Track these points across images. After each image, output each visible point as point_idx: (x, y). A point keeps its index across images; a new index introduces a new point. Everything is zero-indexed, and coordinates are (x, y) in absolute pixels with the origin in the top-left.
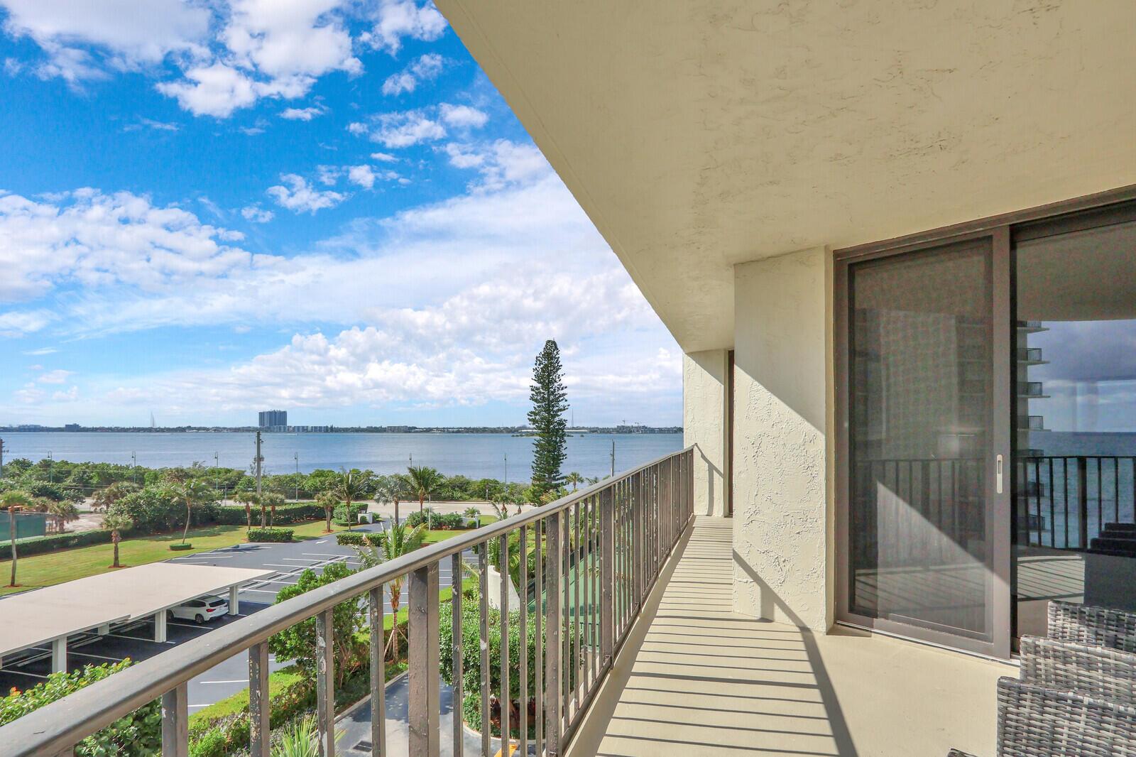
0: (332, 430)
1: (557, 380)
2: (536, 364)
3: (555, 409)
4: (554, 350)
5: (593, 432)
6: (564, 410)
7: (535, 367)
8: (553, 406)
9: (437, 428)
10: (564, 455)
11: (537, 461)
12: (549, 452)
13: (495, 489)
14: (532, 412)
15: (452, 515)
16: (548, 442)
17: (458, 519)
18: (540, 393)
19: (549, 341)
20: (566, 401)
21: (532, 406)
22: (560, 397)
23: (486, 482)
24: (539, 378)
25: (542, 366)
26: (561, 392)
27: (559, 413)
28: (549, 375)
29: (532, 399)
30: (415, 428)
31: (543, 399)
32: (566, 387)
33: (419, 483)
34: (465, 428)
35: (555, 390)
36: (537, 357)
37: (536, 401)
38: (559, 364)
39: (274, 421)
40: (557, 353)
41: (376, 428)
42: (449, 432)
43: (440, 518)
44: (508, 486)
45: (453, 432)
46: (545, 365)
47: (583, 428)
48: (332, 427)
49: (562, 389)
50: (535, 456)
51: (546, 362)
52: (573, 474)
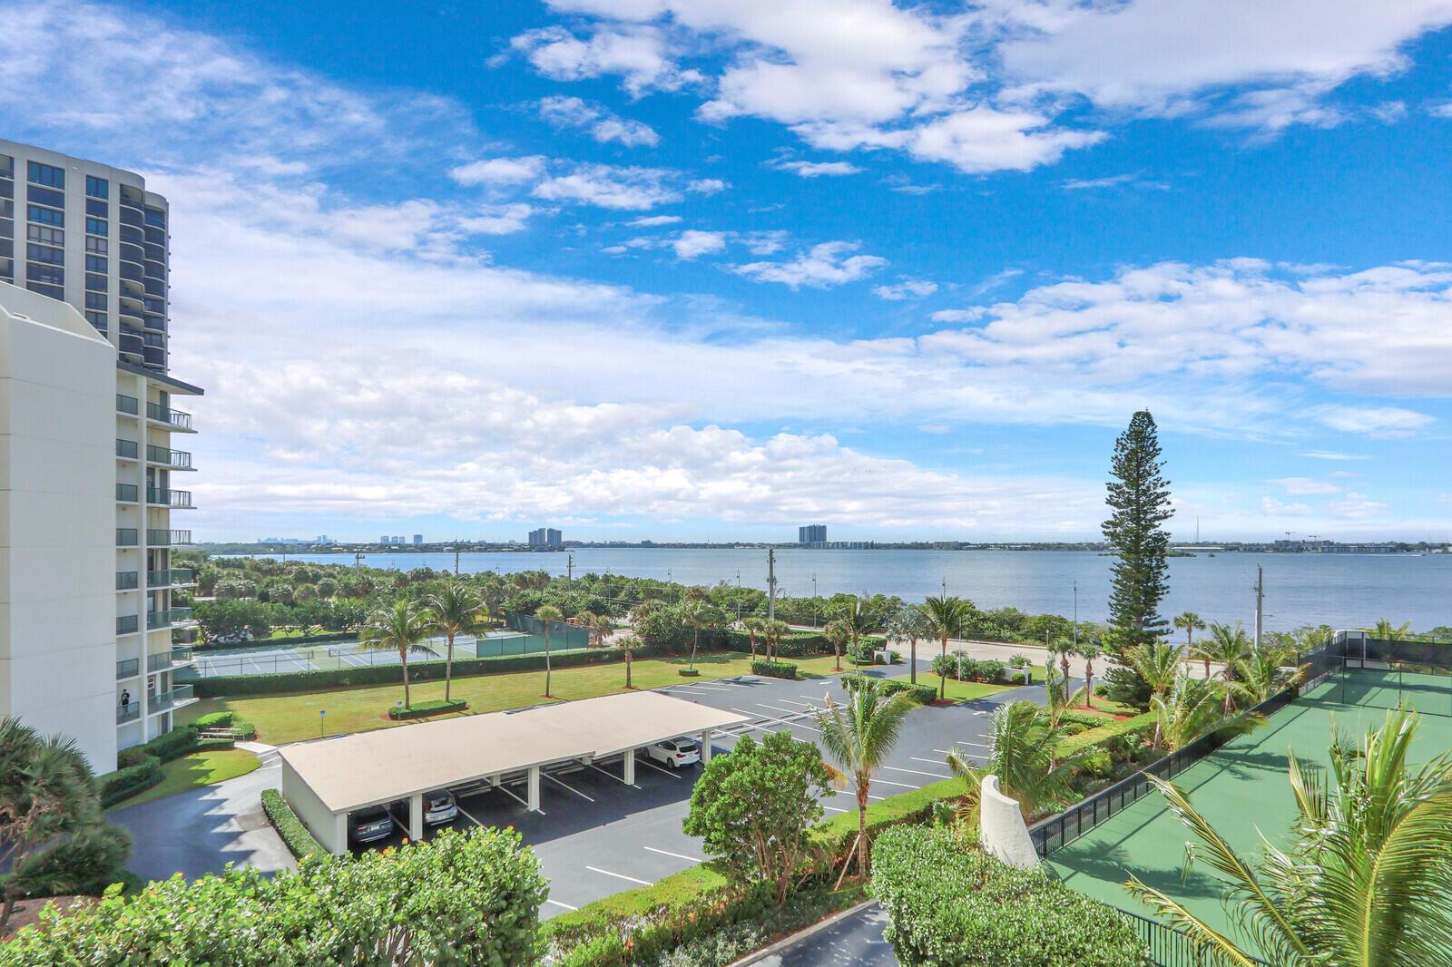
0: (871, 546)
1: (1153, 472)
2: (1116, 450)
3: (1149, 516)
4: (1148, 426)
5: (1231, 550)
6: (1166, 517)
7: (1114, 454)
8: (1146, 513)
9: (995, 545)
10: (1164, 588)
11: (1117, 595)
12: (1137, 582)
13: (1061, 629)
14: (1108, 523)
15: (990, 663)
16: (1137, 567)
17: (998, 669)
18: (1123, 492)
19: (1138, 414)
20: (1169, 503)
21: (1109, 512)
22: (1158, 497)
23: (1047, 620)
24: (1121, 470)
25: (1126, 452)
26: (1160, 490)
27: (1156, 523)
28: (1139, 466)
29: (1109, 502)
30: (968, 544)
31: (1129, 502)
32: (1168, 483)
33: (941, 619)
34: (1032, 544)
35: (1149, 487)
36: (1118, 440)
37: (1116, 504)
38: (1157, 447)
39: (814, 537)
40: (1153, 430)
41: (921, 544)
42: (1010, 549)
43: (974, 666)
44: (1079, 627)
45: (1016, 549)
46: (1132, 450)
47: (1215, 544)
48: (872, 543)
49: (1162, 485)
50: (1115, 588)
51: (1134, 446)
52: (1186, 615)
